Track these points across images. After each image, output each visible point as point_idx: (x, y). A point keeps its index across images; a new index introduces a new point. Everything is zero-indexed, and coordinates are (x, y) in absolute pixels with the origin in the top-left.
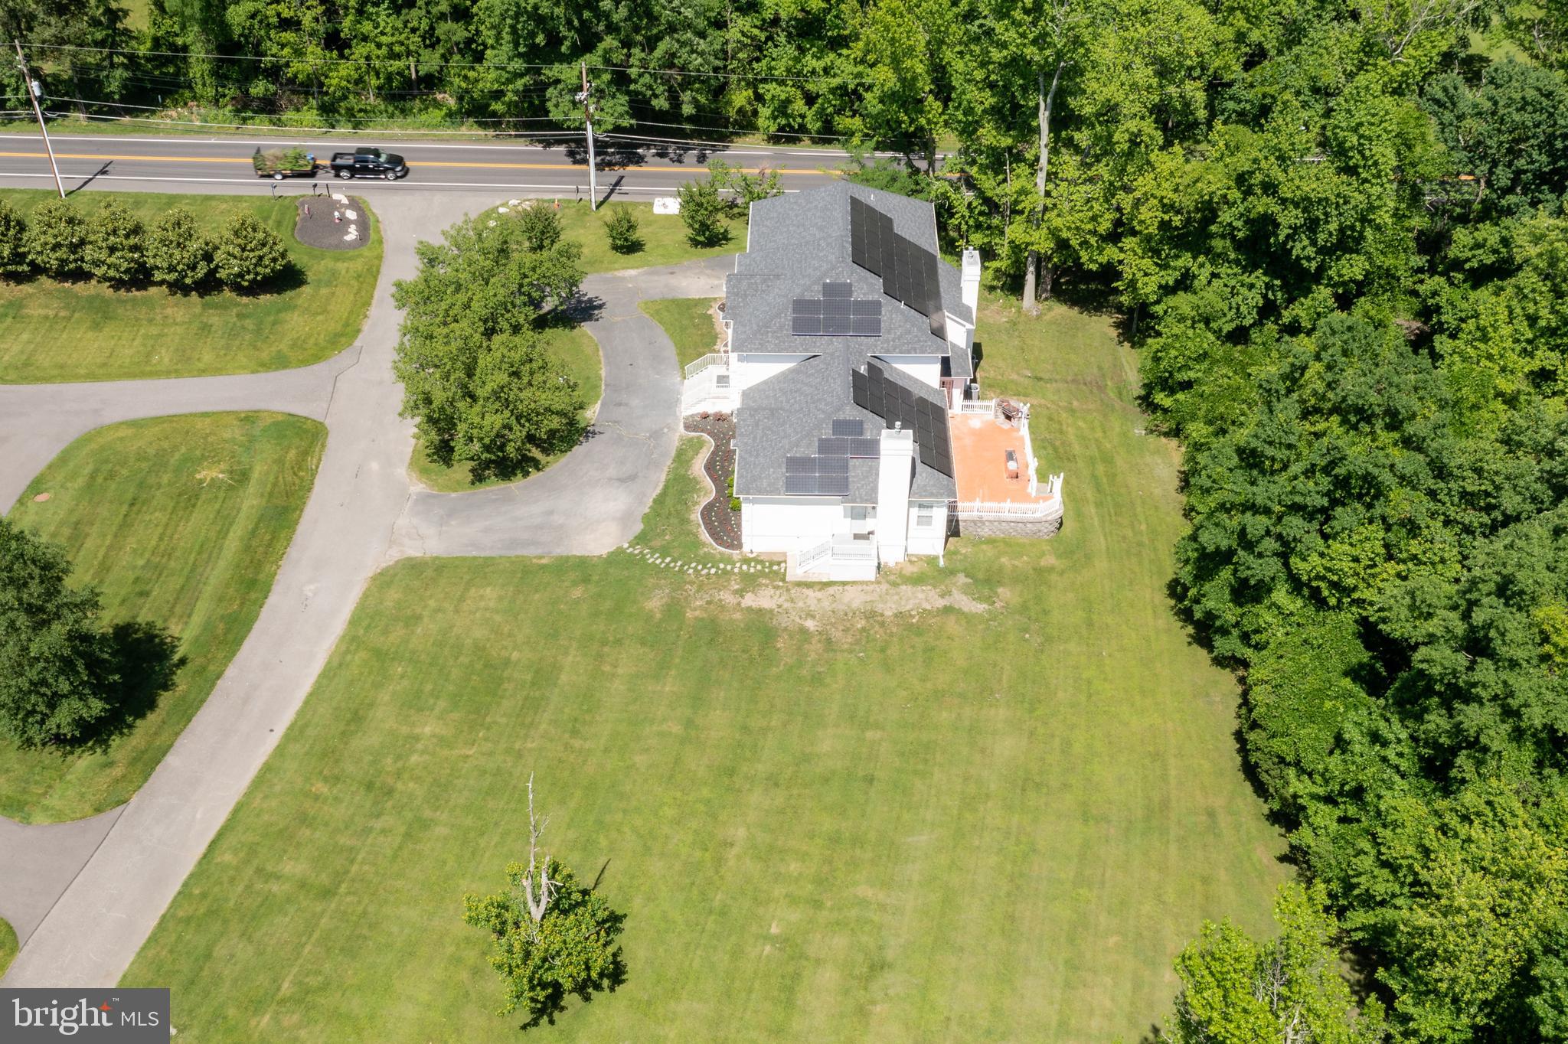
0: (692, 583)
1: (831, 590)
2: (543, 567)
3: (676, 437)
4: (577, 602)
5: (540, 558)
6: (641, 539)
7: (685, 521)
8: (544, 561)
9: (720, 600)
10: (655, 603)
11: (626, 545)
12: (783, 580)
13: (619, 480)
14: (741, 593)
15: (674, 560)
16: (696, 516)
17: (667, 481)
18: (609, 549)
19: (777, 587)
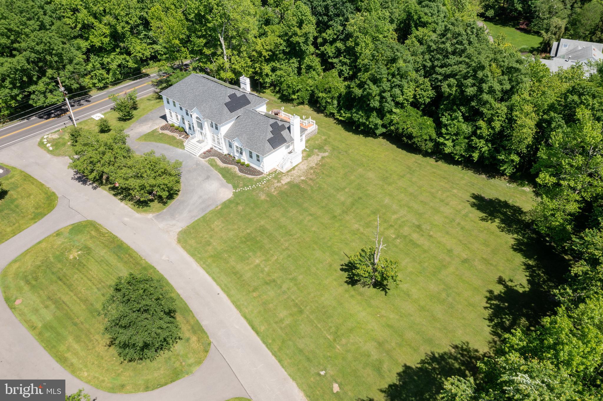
0: (264, 187)
1: (296, 168)
2: (222, 208)
3: (204, 162)
4: (244, 210)
5: (217, 207)
6: (235, 187)
7: (239, 177)
9: (277, 186)
10: (263, 197)
11: (234, 191)
12: (283, 173)
13: (205, 179)
14: (279, 182)
15: (252, 186)
16: (240, 174)
17: (219, 172)
18: (232, 194)
19: (284, 176)
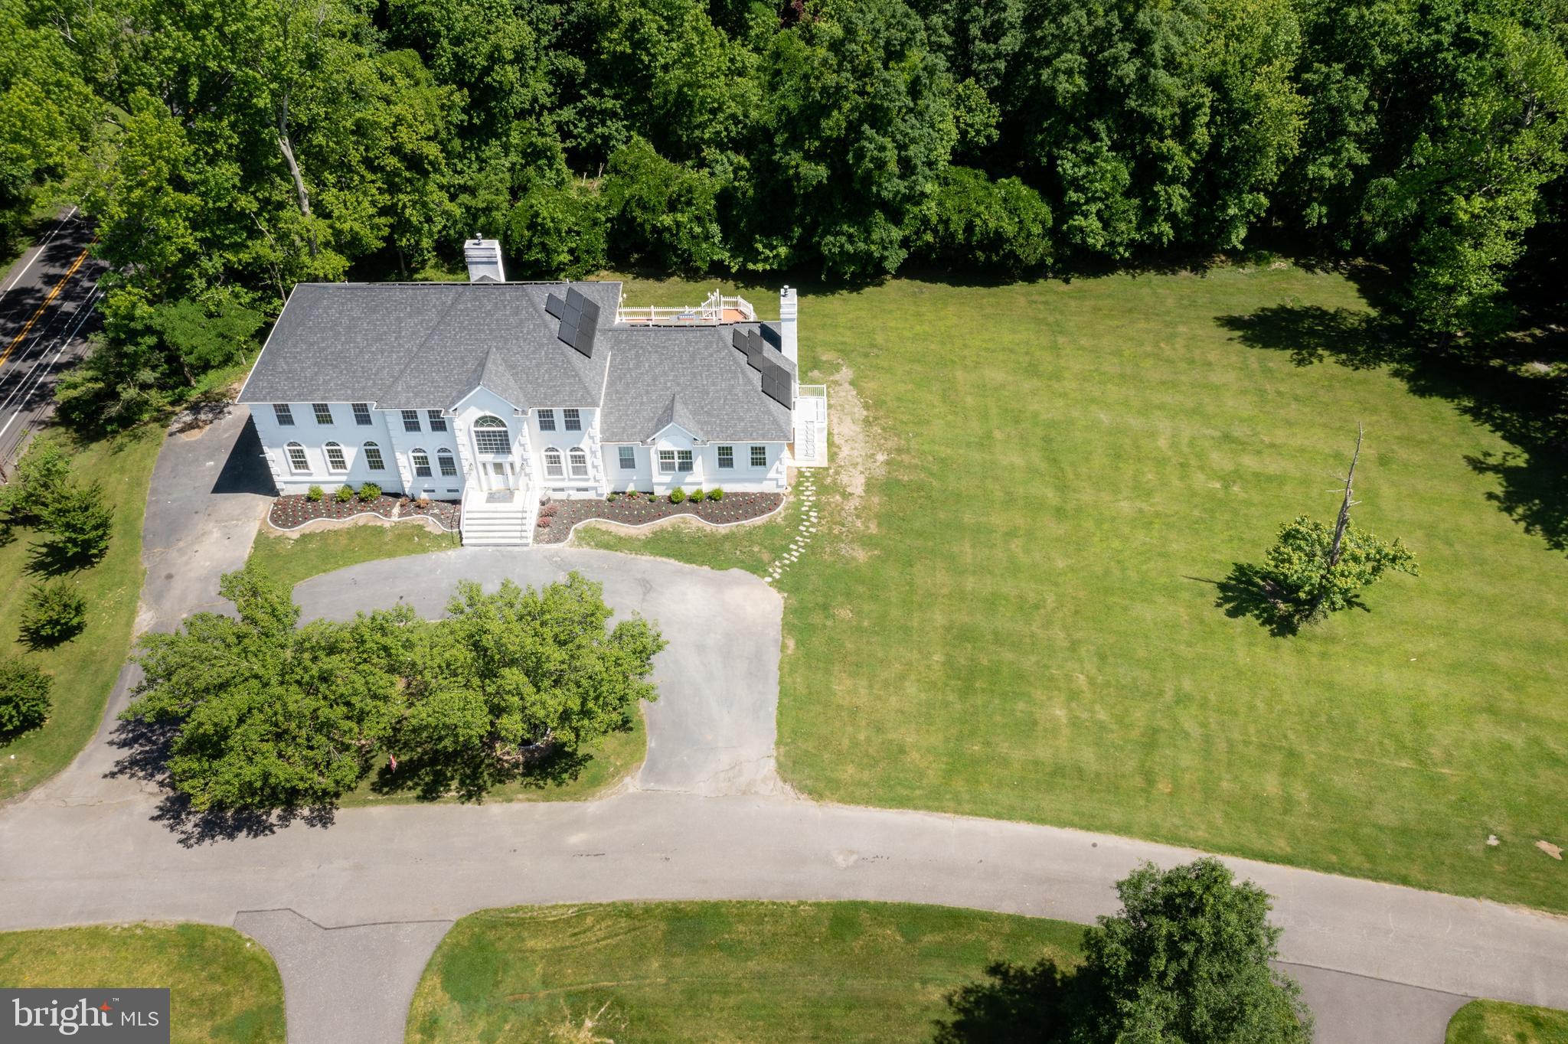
0: (830, 529)
1: (837, 440)
2: (800, 643)
3: (574, 550)
4: (858, 613)
5: (784, 647)
6: (757, 568)
7: (726, 537)
8: (791, 643)
9: (856, 509)
10: (861, 555)
11: (769, 579)
12: (827, 469)
13: (645, 594)
14: (846, 496)
15: (796, 542)
16: (723, 528)
17: (655, 554)
18: (774, 591)
19: (837, 473)
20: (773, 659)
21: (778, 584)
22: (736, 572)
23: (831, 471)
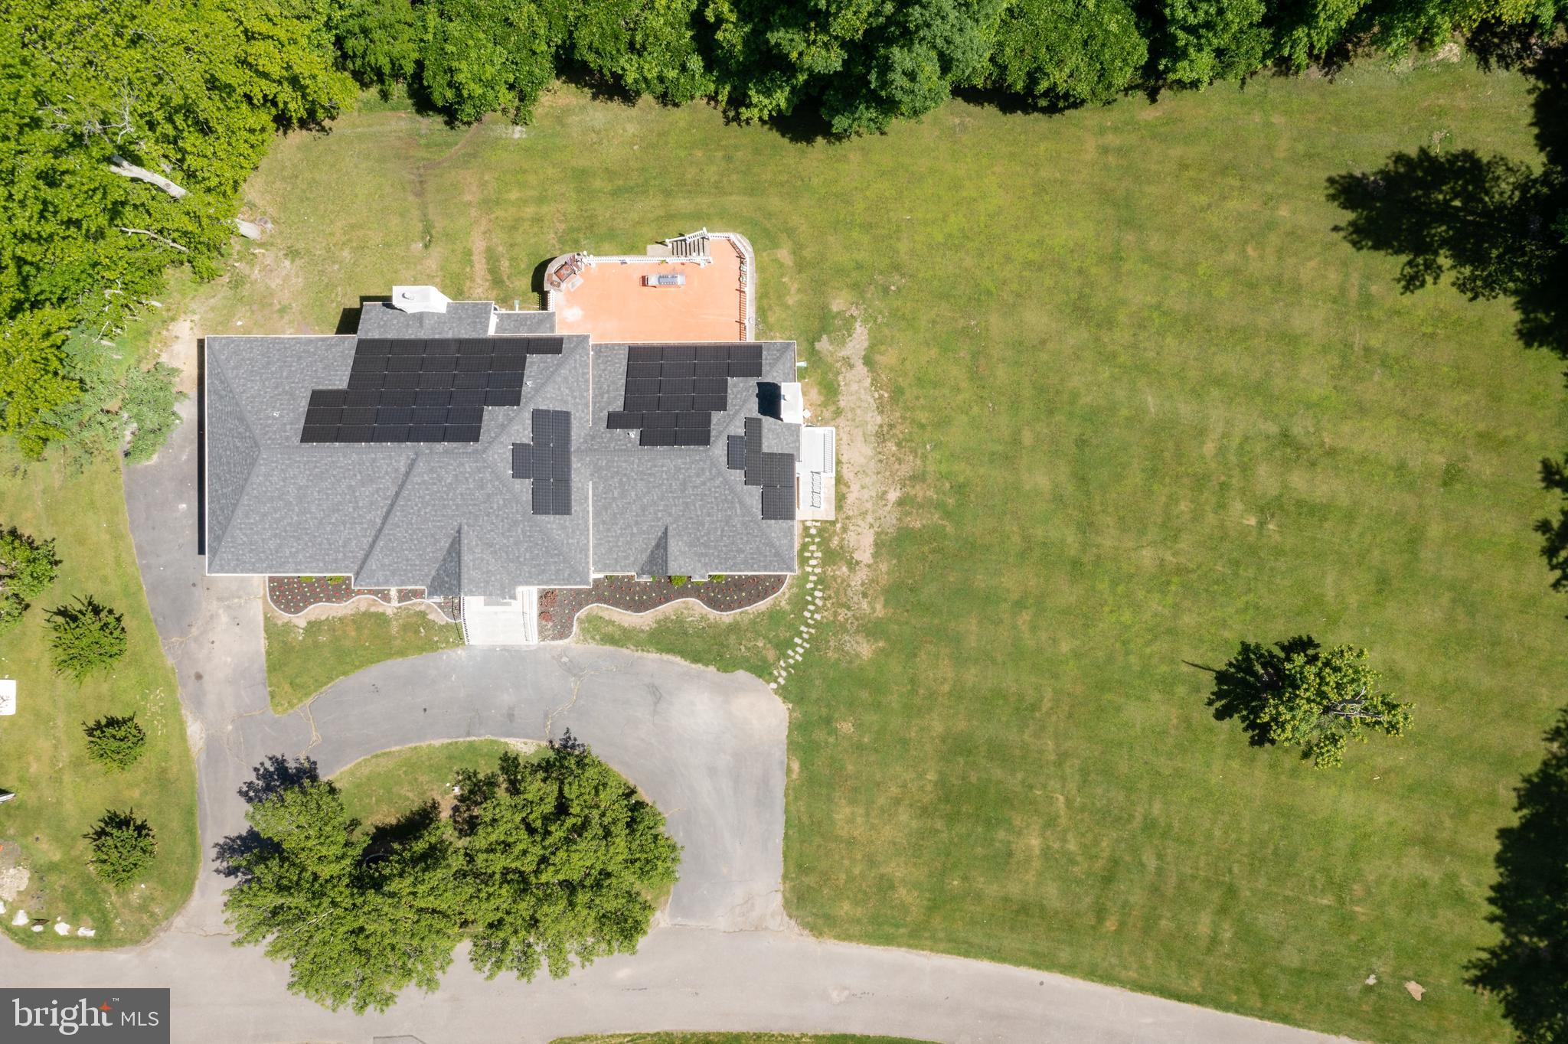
0: (836, 614)
1: (848, 474)
2: (804, 766)
4: (858, 726)
5: (789, 771)
6: (762, 670)
7: (732, 628)
8: (796, 766)
9: (863, 584)
10: (865, 649)
11: (774, 685)
12: (833, 523)
13: (656, 704)
14: (853, 565)
15: (800, 634)
16: (727, 617)
17: (661, 651)
18: (778, 700)
19: (845, 529)
20: (779, 784)
21: (784, 692)
22: (741, 675)
23: (839, 526)
